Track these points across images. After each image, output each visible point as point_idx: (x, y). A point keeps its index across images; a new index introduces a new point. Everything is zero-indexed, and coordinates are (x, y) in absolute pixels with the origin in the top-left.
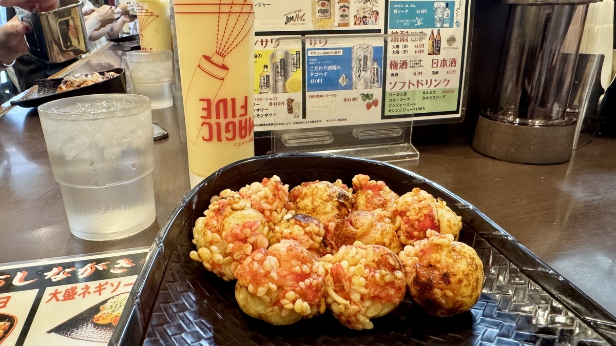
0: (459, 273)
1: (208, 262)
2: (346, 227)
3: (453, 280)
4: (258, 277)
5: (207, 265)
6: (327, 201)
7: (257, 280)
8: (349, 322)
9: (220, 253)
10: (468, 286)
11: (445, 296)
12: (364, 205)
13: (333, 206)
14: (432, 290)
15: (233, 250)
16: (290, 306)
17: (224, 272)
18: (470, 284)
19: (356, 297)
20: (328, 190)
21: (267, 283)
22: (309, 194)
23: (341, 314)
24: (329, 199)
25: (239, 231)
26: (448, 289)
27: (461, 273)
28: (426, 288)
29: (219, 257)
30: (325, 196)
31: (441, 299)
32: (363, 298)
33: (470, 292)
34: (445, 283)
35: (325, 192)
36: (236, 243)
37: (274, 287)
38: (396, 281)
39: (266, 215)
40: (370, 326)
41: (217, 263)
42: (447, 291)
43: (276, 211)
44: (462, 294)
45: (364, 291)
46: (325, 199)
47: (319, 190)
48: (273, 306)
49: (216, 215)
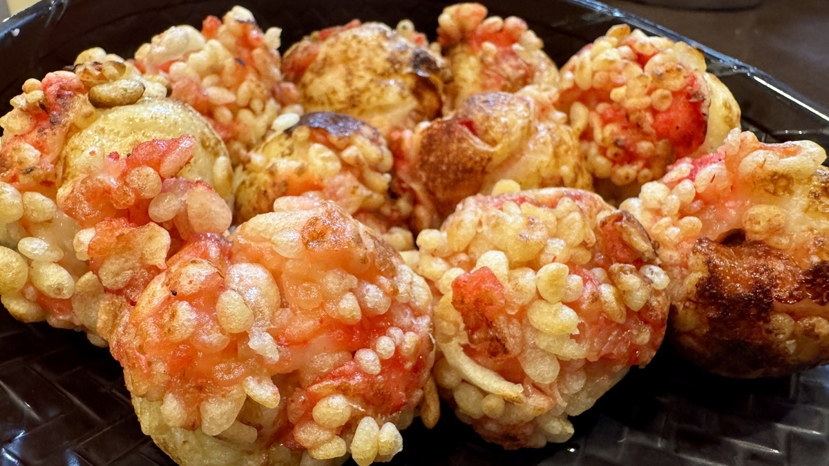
1: (22, 294)
2: (460, 140)
4: (199, 365)
5: (18, 307)
6: (385, 75)
7: (199, 375)
9: (60, 263)
12: (475, 82)
13: (403, 88)
14: (767, 321)
15: (96, 256)
16: (333, 448)
17: (86, 324)
20: (386, 44)
21: (238, 381)
22: (336, 59)
24: (392, 71)
25: (112, 181)
26: (819, 315)
28: (743, 315)
29: (55, 277)
30: (380, 62)
31: (788, 342)
32: (565, 366)
35: (379, 52)
36: (103, 225)
37: (266, 393)
38: (654, 302)
39: (222, 120)
41: (52, 295)
42: (814, 320)
43: (248, 107)
45: (574, 351)
46: (380, 70)
47: (362, 47)
48: (268, 447)
49: (35, 128)
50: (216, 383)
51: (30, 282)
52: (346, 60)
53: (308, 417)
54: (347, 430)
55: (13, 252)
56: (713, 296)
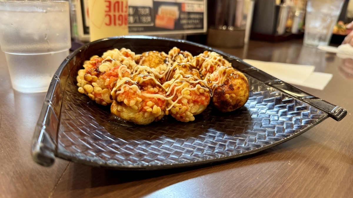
0: (238, 84)
1: (91, 93)
3: (235, 88)
4: (130, 95)
5: (91, 95)
7: (129, 97)
9: (99, 87)
10: (243, 90)
11: (231, 97)
14: (224, 95)
18: (243, 89)
19: (185, 101)
21: (136, 98)
22: (147, 60)
23: (177, 113)
26: (233, 93)
27: (239, 84)
28: (221, 95)
29: (99, 89)
30: (157, 61)
31: (229, 99)
32: (189, 102)
33: (244, 93)
34: (231, 90)
36: (110, 78)
37: (140, 100)
38: (205, 93)
40: (193, 119)
41: (97, 93)
44: (240, 95)
45: (189, 97)
46: (157, 63)
47: (153, 58)
48: (139, 112)
49: (93, 67)
50: (132, 98)
51: (93, 91)
52: (149, 60)
53: (146, 105)
54: (152, 107)
55: (91, 85)
56: (216, 93)
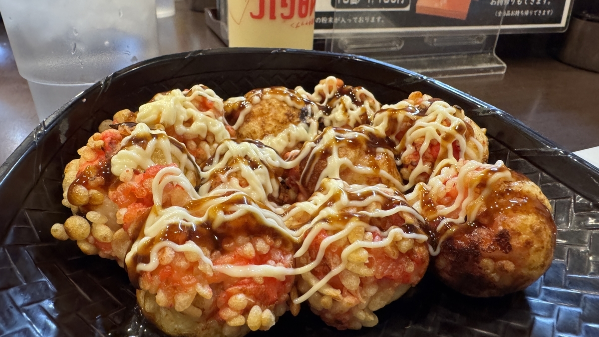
0: (525, 229)
1: (87, 240)
3: (515, 242)
4: (175, 276)
5: (85, 247)
7: (174, 281)
8: (339, 322)
9: (106, 224)
10: (540, 251)
11: (502, 270)
14: (478, 262)
15: (127, 222)
16: (239, 321)
17: (118, 256)
18: (543, 247)
19: (352, 283)
21: (193, 285)
22: (256, 114)
23: (325, 311)
24: (288, 120)
25: (135, 184)
26: (506, 259)
27: (529, 230)
28: (467, 259)
29: (103, 231)
30: (281, 116)
31: (492, 275)
32: (363, 282)
33: (542, 259)
34: (503, 248)
35: (281, 110)
36: (131, 207)
37: (206, 292)
38: (416, 249)
39: (190, 148)
40: (373, 320)
41: (102, 241)
42: (504, 262)
43: (205, 140)
44: (530, 265)
45: (365, 272)
46: (280, 121)
47: (270, 107)
48: (207, 320)
49: (97, 158)
50: (182, 285)
51: (91, 235)
52: (262, 114)
53: (226, 305)
54: (246, 312)
55: (84, 219)
56: (450, 249)
